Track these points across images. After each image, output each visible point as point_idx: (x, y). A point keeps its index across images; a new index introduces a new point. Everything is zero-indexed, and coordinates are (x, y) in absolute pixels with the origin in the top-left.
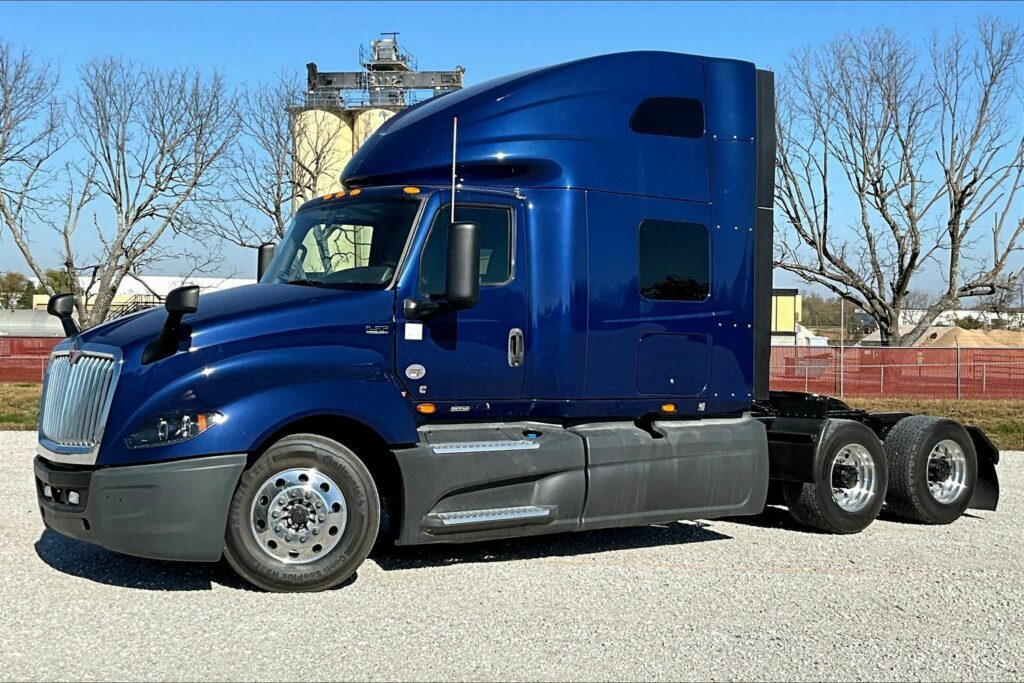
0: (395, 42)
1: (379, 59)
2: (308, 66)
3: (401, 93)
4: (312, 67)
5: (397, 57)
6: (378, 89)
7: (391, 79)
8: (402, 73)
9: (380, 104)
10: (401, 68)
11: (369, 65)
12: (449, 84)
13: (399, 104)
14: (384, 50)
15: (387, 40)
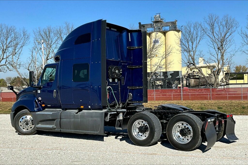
0: (160, 15)
1: (156, 20)
2: (139, 23)
3: (162, 28)
4: (140, 23)
5: (160, 19)
6: (156, 27)
7: (159, 24)
8: (162, 23)
9: (156, 31)
10: (161, 22)
11: (153, 22)
12: (173, 25)
13: (161, 30)
14: (157, 17)
15: (158, 15)
